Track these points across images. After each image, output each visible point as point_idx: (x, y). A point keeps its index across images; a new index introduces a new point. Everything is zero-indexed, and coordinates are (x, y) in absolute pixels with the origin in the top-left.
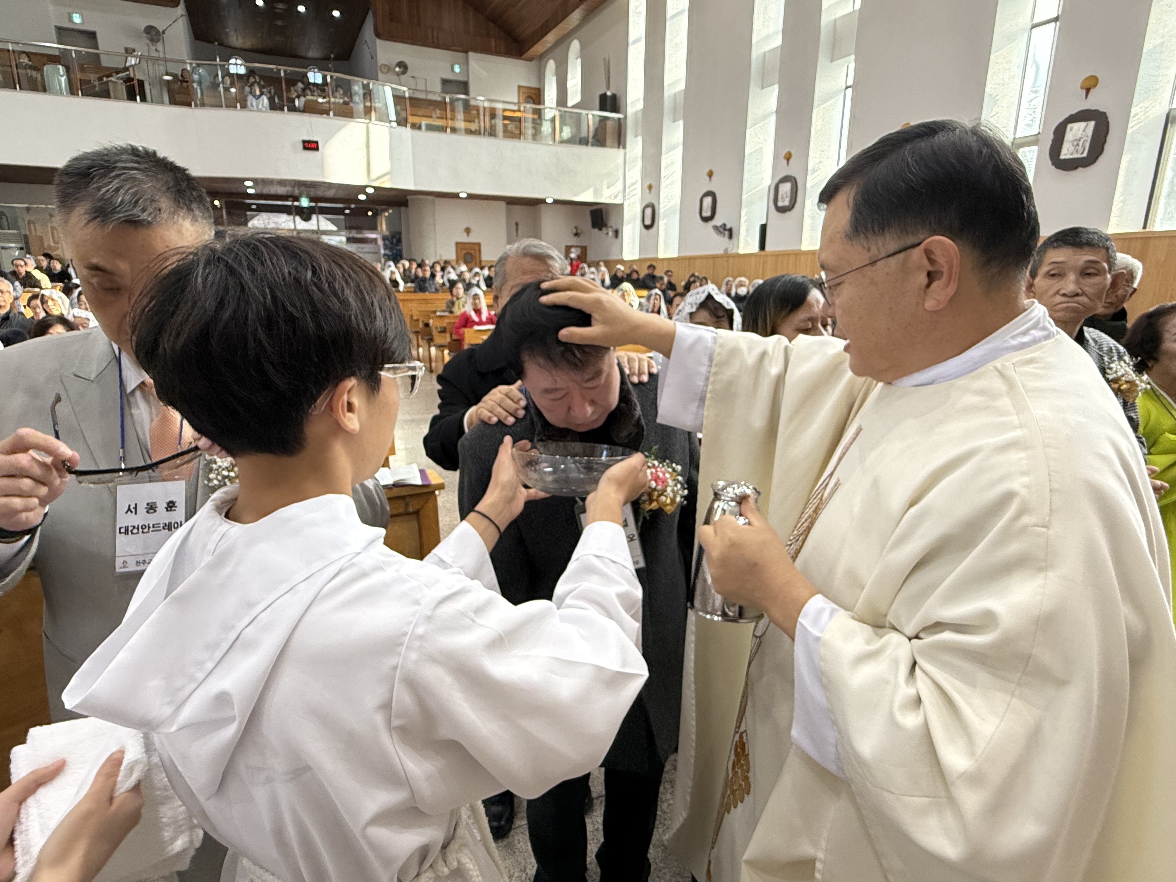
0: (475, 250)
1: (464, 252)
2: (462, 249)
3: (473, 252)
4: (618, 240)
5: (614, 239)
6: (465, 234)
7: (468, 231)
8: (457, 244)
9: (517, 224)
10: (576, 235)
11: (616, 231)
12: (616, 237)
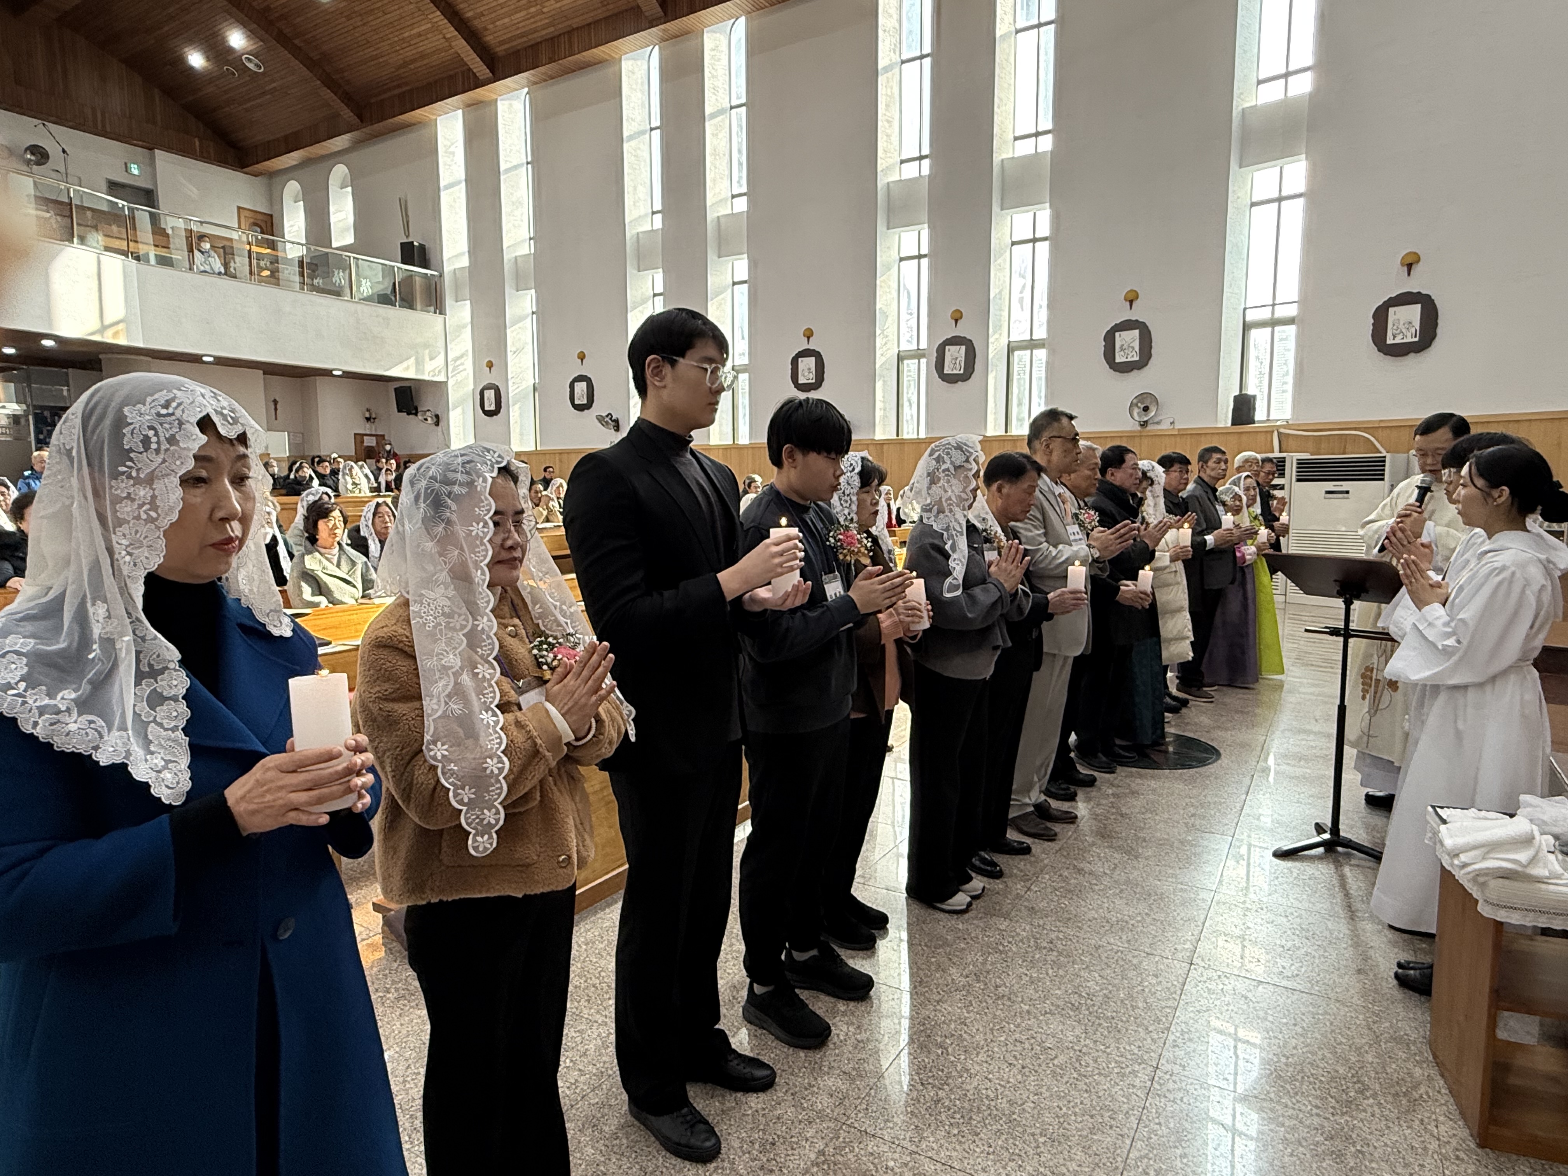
4: (440, 428)
5: (434, 427)
9: (275, 402)
10: (368, 419)
11: (437, 416)
12: (437, 424)
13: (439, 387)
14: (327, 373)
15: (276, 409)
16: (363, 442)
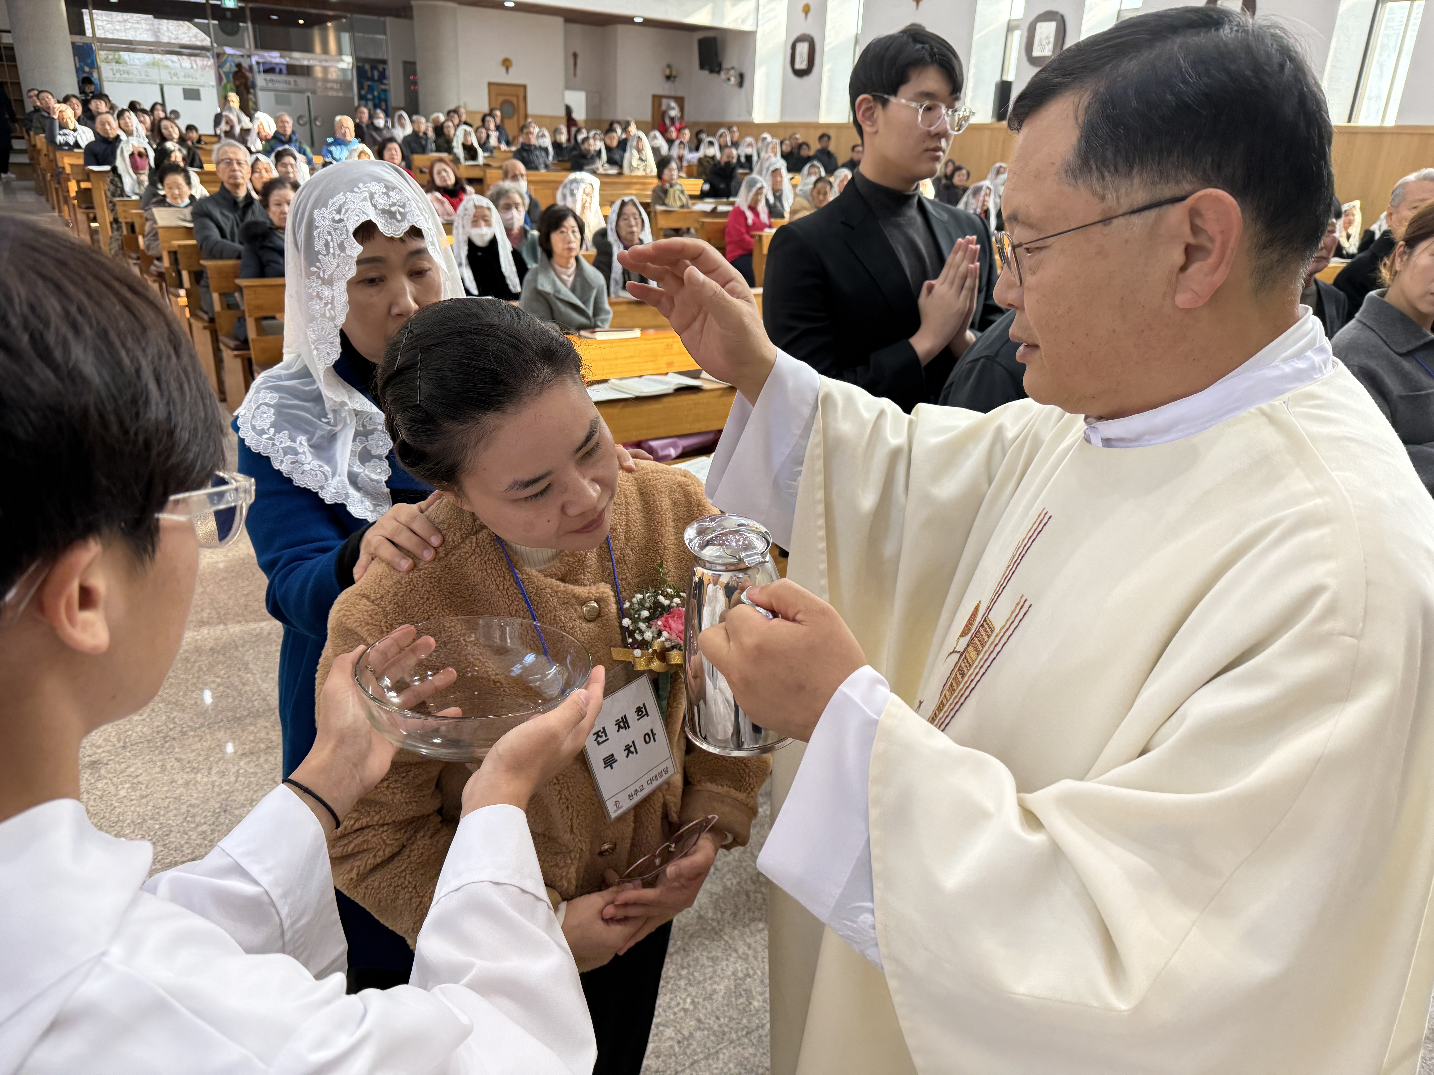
0: (518, 97)
1: (501, 99)
2: (498, 95)
3: (514, 100)
4: (743, 90)
5: (736, 89)
6: (503, 70)
7: (507, 63)
8: (490, 84)
9: (575, 56)
10: (668, 78)
11: (741, 76)
12: (741, 83)
13: (746, 38)
14: (628, 20)
15: (575, 64)
16: (660, 105)
